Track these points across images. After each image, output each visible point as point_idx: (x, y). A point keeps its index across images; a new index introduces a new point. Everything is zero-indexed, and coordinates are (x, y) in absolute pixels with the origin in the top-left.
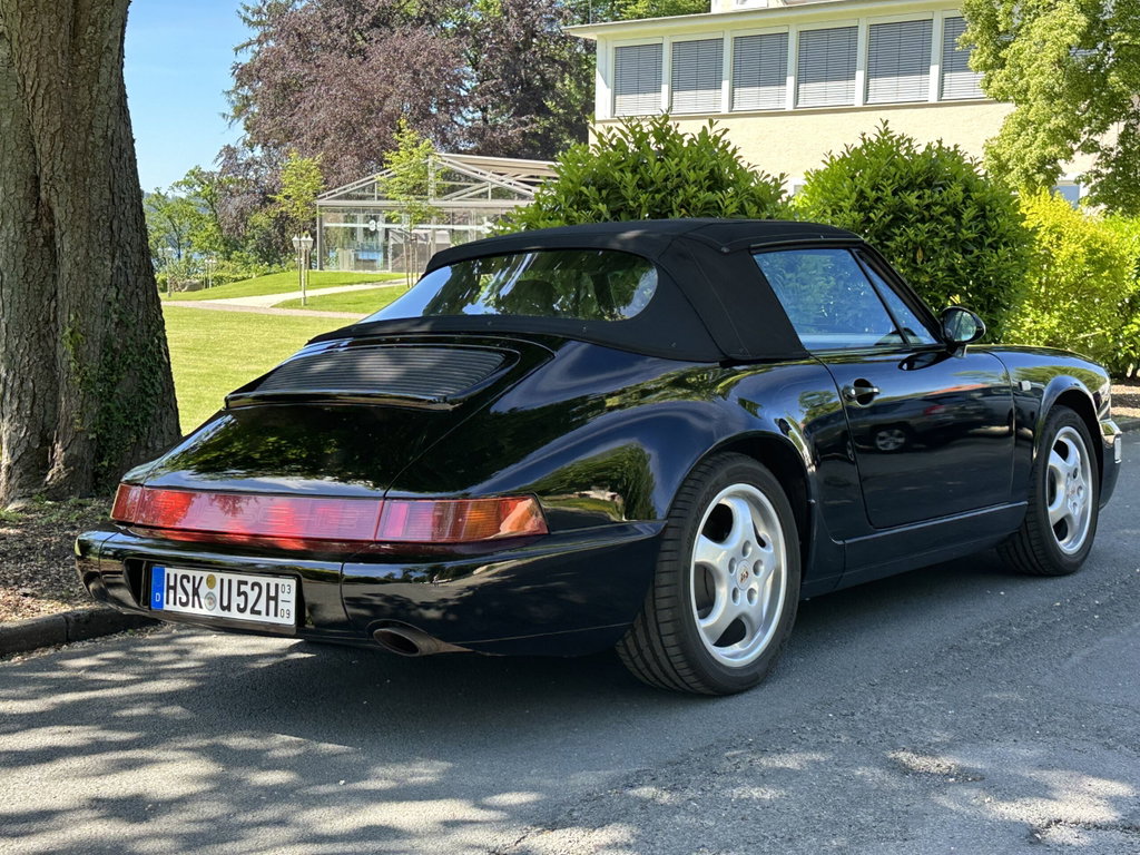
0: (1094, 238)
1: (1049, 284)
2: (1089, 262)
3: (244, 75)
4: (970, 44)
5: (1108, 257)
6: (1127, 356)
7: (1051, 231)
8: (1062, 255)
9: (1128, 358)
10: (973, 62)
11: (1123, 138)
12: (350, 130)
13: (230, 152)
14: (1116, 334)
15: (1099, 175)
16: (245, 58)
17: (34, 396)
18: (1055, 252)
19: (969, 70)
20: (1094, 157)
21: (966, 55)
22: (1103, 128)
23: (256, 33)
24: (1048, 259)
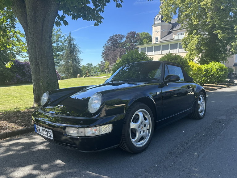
0: (198, 67)
1: (192, 73)
2: (198, 70)
3: (103, 53)
4: (182, 45)
5: (200, 69)
6: (203, 82)
7: (192, 66)
8: (194, 69)
9: (203, 83)
10: (183, 47)
11: (202, 55)
12: (113, 59)
13: (101, 62)
14: (201, 79)
15: (199, 60)
16: (103, 52)
17: (37, 90)
18: (193, 69)
19: (182, 48)
20: (198, 58)
21: (182, 46)
22: (199, 54)
23: (104, 49)
24: (192, 70)
